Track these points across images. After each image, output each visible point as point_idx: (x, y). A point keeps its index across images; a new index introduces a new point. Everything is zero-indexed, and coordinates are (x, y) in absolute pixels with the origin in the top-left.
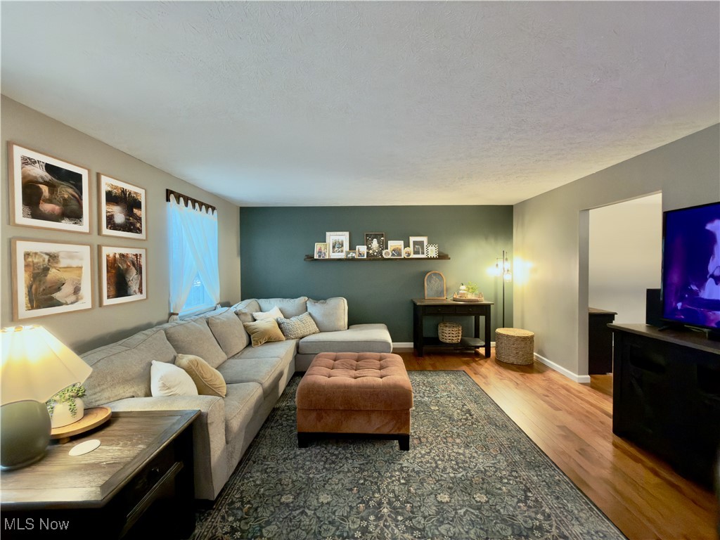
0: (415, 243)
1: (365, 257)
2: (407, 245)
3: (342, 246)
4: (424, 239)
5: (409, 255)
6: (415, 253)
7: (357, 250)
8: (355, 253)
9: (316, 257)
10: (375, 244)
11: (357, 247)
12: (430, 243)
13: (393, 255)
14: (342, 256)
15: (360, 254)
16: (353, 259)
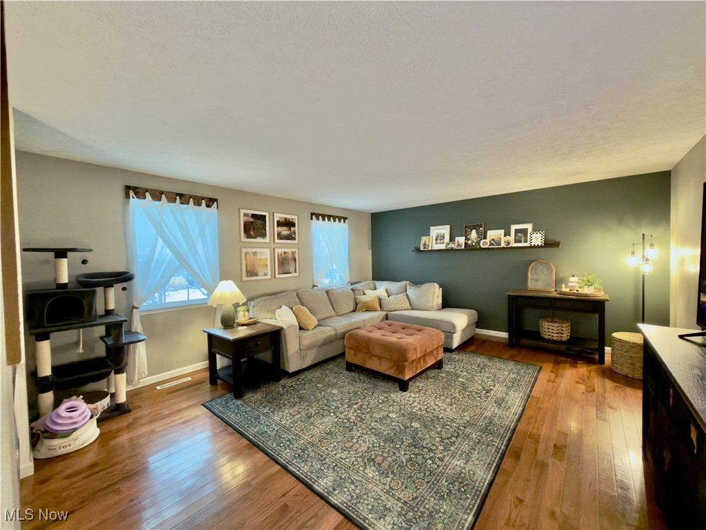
0: (517, 231)
1: (463, 247)
2: (507, 234)
3: (444, 238)
4: (529, 227)
5: (509, 243)
6: (516, 241)
7: (456, 241)
8: (454, 244)
9: (422, 249)
10: (474, 234)
11: (457, 238)
12: (535, 230)
13: (491, 244)
14: (442, 247)
15: (459, 245)
16: (452, 250)
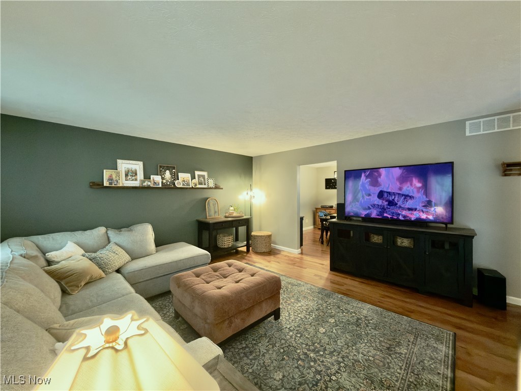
0: (199, 176)
1: (160, 186)
2: (193, 177)
3: (136, 174)
4: (205, 174)
6: (200, 184)
7: (152, 179)
8: (150, 182)
9: (106, 184)
10: (168, 174)
11: (152, 177)
12: (209, 176)
13: (183, 184)
14: (136, 184)
15: (154, 182)
16: (149, 188)
